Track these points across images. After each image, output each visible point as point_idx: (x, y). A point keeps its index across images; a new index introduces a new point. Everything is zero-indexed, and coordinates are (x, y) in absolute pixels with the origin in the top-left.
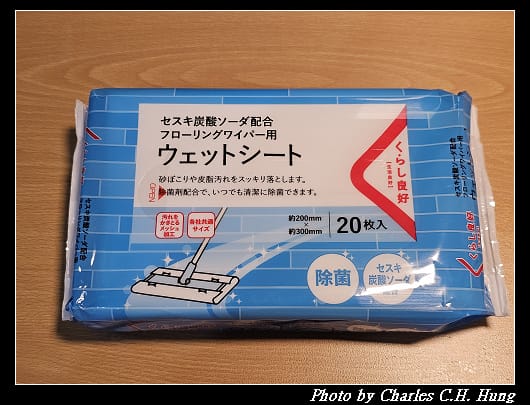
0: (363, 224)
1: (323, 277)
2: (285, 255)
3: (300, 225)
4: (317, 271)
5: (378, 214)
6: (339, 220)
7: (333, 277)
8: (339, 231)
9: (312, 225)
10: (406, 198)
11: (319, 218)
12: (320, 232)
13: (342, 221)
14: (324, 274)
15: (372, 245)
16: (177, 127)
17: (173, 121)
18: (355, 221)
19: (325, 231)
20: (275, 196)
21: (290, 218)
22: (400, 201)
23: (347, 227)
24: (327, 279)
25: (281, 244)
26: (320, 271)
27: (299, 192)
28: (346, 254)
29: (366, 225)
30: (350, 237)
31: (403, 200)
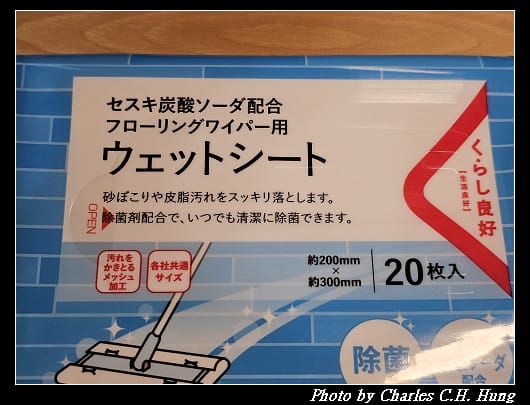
0: (426, 271)
1: (365, 357)
2: (303, 321)
3: (325, 271)
4: (355, 348)
5: (449, 254)
6: (388, 263)
7: (381, 358)
8: (389, 282)
9: (346, 272)
10: (492, 228)
11: (356, 261)
12: (358, 282)
13: (393, 266)
14: (366, 354)
15: (442, 304)
16: (132, 114)
17: (126, 104)
18: (413, 266)
19: (367, 282)
20: (286, 224)
21: (311, 260)
22: (483, 233)
23: (401, 276)
24: (372, 361)
25: (297, 303)
26: (361, 348)
27: (324, 218)
28: (400, 319)
29: (431, 272)
30: (406, 291)
31: (488, 231)
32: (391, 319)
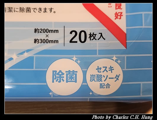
0: (88, 36)
1: (58, 76)
2: (30, 59)
3: (42, 36)
4: (53, 71)
5: (102, 28)
6: (71, 33)
7: (65, 76)
8: (71, 41)
9: (52, 36)
10: (121, 15)
11: (57, 31)
12: (57, 41)
13: (74, 33)
14: (58, 74)
15: (94, 52)
18: (83, 34)
19: (61, 41)
20: (25, 13)
21: (36, 31)
22: (116, 18)
23: (77, 39)
24: (60, 77)
25: (28, 51)
26: (56, 71)
27: (43, 10)
28: (75, 59)
29: (90, 37)
30: (79, 46)
31: (119, 17)
32: (71, 58)
